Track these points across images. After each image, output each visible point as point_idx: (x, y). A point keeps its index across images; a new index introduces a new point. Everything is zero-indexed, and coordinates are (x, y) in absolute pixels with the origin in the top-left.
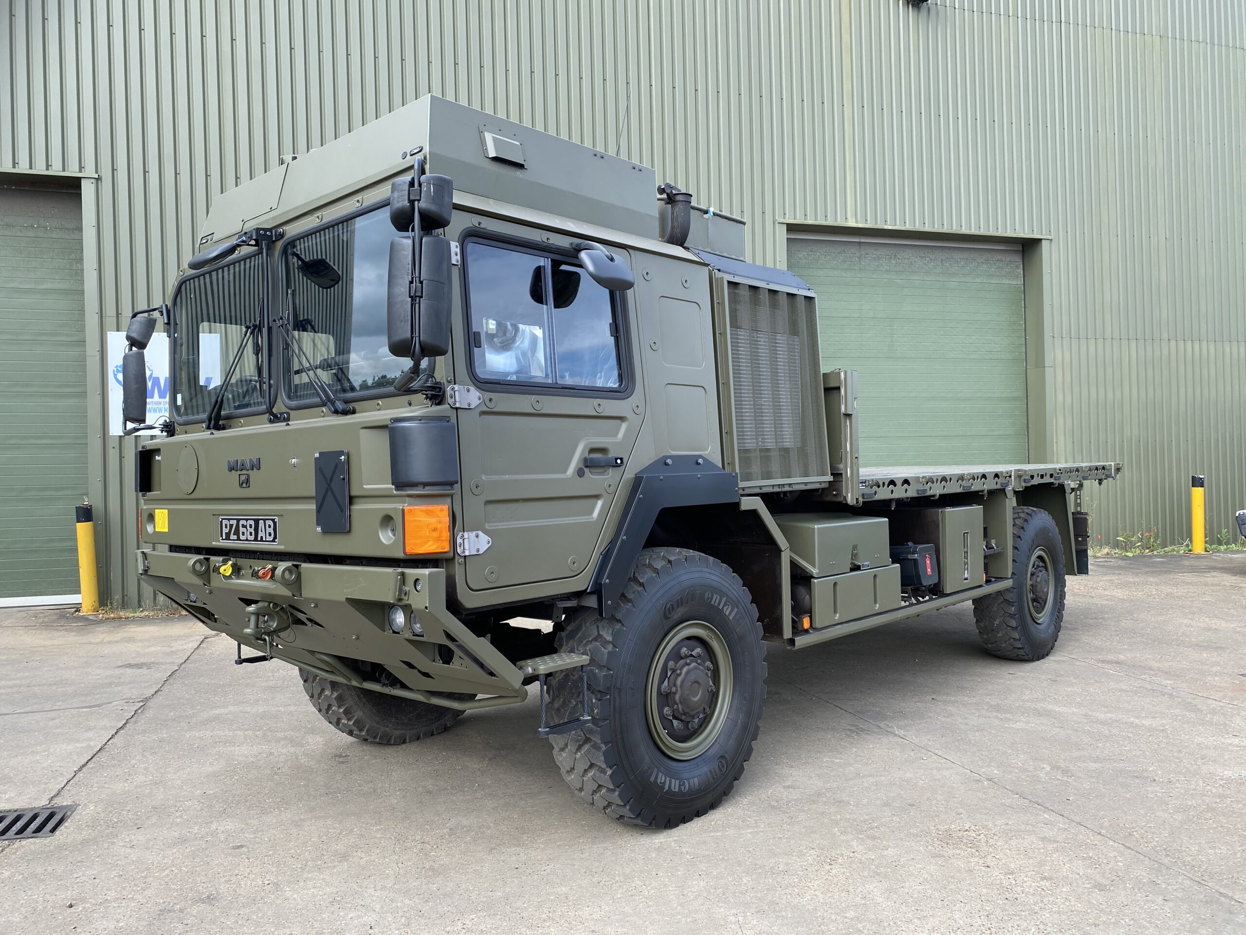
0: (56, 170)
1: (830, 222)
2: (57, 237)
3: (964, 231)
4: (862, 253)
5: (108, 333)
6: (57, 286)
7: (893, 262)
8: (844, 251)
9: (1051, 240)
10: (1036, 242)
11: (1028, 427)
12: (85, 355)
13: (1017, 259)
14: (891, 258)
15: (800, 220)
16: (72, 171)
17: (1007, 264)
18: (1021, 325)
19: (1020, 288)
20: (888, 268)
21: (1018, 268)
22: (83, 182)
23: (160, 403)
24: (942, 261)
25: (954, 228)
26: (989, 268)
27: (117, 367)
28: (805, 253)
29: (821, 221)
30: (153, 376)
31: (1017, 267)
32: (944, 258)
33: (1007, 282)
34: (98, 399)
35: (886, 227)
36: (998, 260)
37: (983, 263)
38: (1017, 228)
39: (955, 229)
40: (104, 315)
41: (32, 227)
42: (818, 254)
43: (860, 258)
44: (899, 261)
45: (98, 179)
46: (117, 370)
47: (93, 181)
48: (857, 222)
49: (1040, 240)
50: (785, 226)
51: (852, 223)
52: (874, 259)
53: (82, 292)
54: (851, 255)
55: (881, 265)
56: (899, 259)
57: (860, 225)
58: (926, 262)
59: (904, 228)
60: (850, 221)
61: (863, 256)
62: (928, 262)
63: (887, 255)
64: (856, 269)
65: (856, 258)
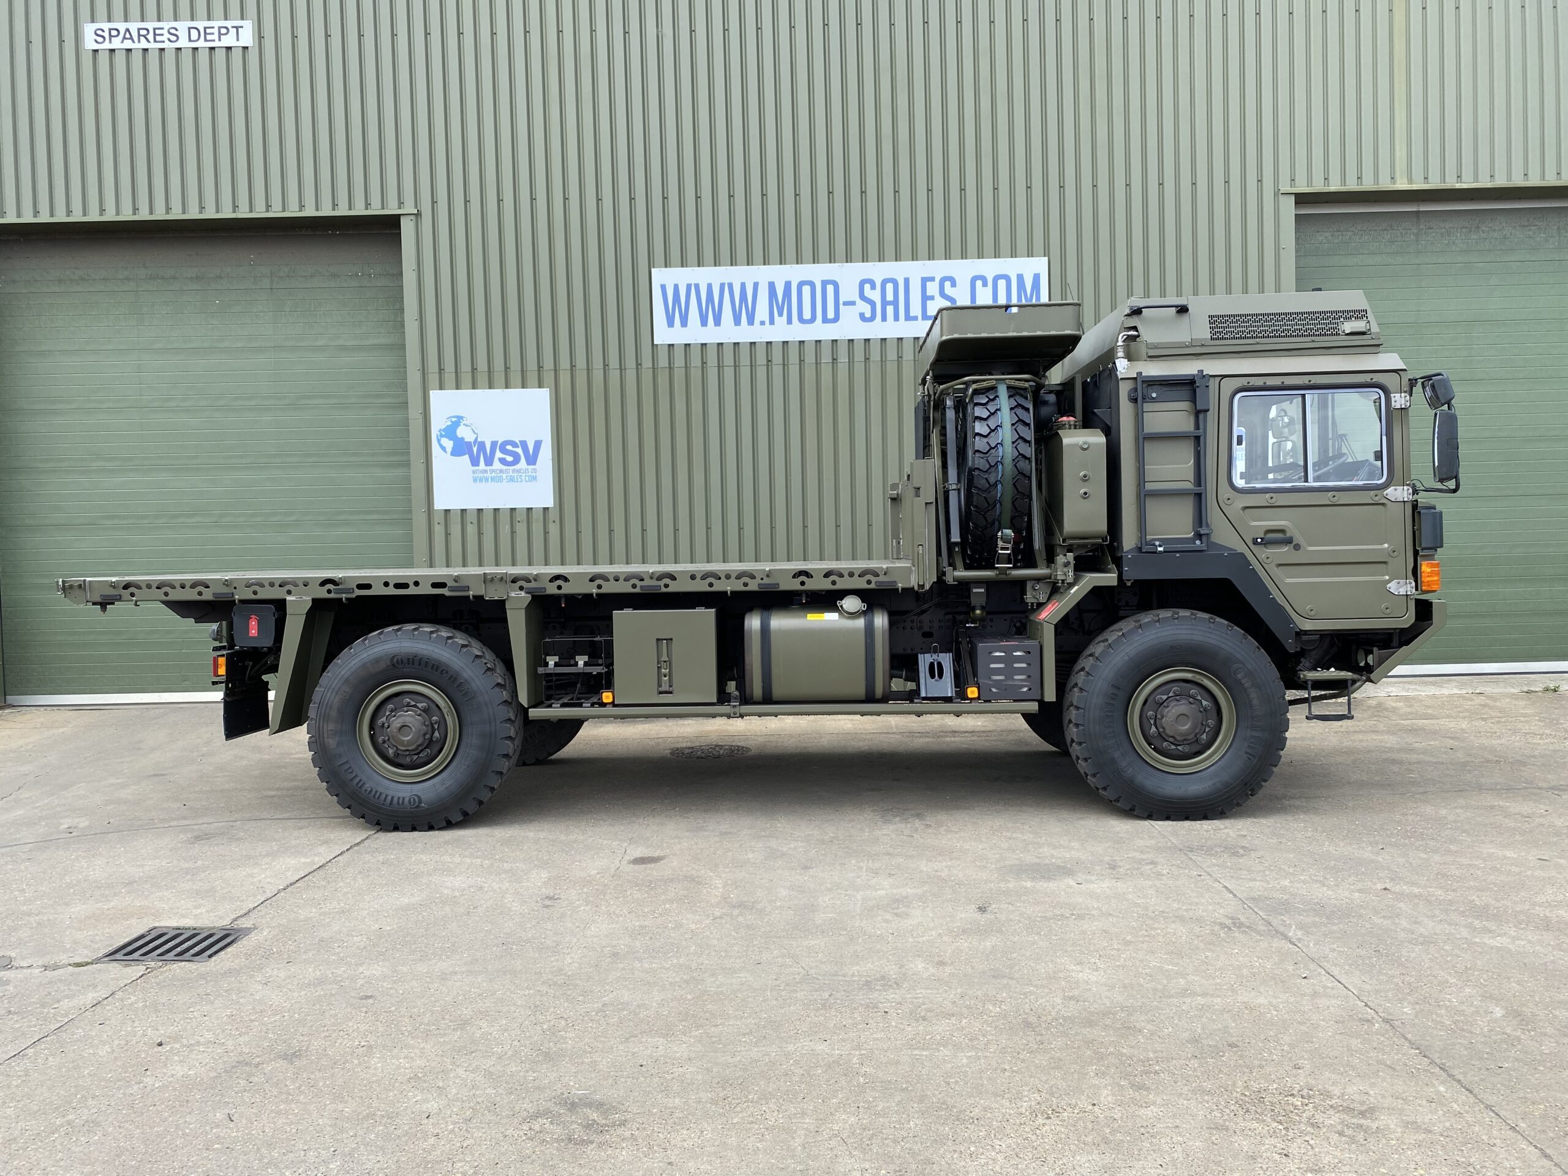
0: (375, 210)
1: (1368, 185)
2: (379, 284)
4: (1421, 227)
5: (431, 392)
6: (383, 341)
7: (1474, 237)
8: (1389, 227)
12: (407, 419)
14: (1470, 231)
15: (1318, 186)
16: (392, 210)
20: (1465, 246)
22: (403, 220)
23: (486, 471)
24: (1559, 228)
27: (440, 430)
28: (1327, 234)
29: (1352, 186)
30: (479, 440)
32: (1561, 225)
34: (423, 467)
35: (1458, 186)
40: (426, 372)
41: (357, 275)
42: (1349, 233)
43: (1417, 235)
44: (1485, 235)
45: (418, 215)
46: (441, 434)
47: (413, 217)
48: (1410, 181)
50: (1293, 198)
51: (1402, 185)
52: (1442, 235)
53: (403, 347)
54: (1404, 232)
55: (1454, 243)
56: (1483, 232)
57: (1415, 187)
58: (1531, 233)
59: (1489, 185)
60: (1398, 182)
61: (1423, 232)
62: (1534, 233)
63: (1463, 228)
64: (1412, 251)
65: (1412, 237)
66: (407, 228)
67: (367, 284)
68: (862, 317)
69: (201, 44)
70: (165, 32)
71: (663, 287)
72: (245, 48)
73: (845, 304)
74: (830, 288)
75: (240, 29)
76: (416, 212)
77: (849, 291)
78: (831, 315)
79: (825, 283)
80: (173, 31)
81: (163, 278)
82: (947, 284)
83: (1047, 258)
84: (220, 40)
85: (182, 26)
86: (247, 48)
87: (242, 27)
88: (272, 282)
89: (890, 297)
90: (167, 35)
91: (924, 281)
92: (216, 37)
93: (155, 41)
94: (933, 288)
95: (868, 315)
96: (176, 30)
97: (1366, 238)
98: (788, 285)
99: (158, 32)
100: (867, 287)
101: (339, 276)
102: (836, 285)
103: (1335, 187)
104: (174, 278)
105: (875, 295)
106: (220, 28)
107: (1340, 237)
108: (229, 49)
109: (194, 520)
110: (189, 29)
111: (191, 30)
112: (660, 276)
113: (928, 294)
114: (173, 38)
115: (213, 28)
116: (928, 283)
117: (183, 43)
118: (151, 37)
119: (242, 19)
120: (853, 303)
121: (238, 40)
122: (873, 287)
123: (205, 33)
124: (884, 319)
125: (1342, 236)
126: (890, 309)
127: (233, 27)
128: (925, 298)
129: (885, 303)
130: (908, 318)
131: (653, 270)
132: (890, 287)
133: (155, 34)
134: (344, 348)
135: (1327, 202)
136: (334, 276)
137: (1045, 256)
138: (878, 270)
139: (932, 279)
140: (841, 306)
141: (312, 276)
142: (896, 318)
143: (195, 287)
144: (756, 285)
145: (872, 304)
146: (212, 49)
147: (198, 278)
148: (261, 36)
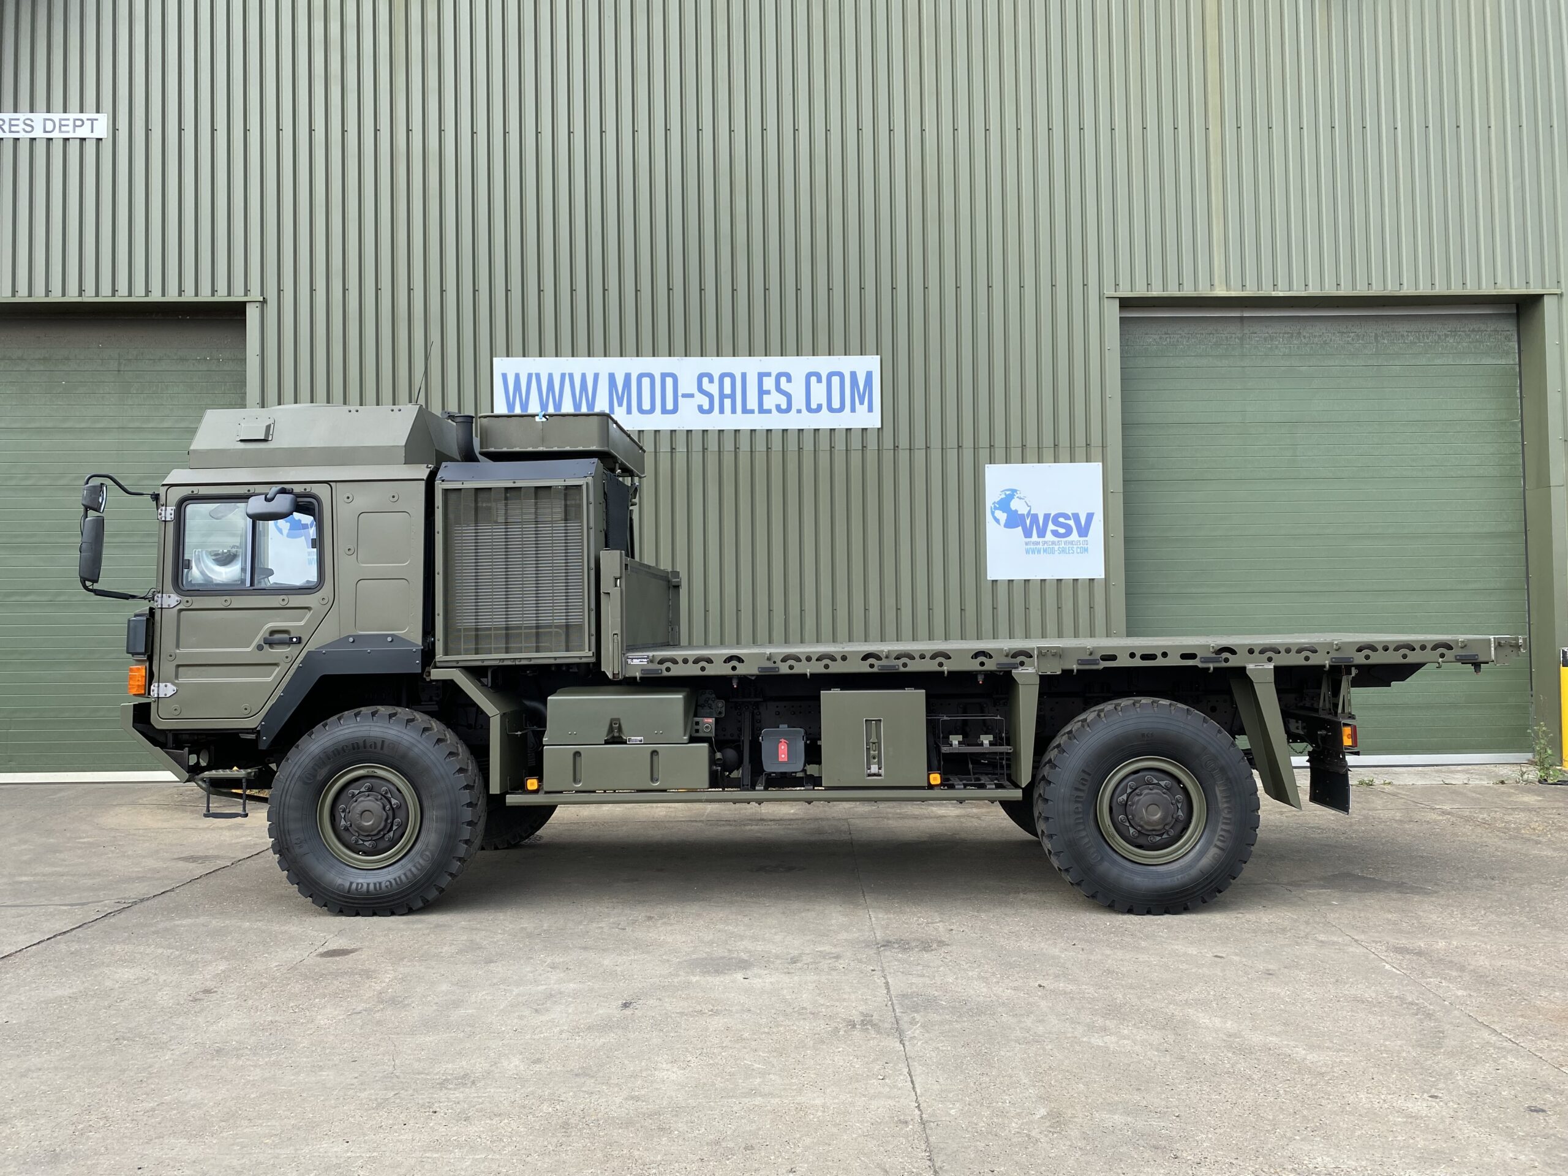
0: (221, 296)
1: (1188, 291)
2: (229, 369)
3: (1407, 290)
4: (1245, 332)
7: (1296, 342)
8: (1216, 330)
9: (1561, 295)
10: (1536, 300)
11: (1528, 577)
13: (1509, 328)
14: (1292, 338)
15: (1140, 291)
16: (238, 296)
17: (1490, 336)
18: (1514, 424)
19: (1514, 369)
20: (1287, 351)
21: (1509, 341)
22: (248, 305)
24: (1376, 336)
25: (1390, 287)
26: (1458, 343)
28: (1156, 337)
29: (1173, 291)
31: (1509, 339)
32: (1379, 332)
33: (1489, 361)
35: (1274, 294)
36: (1473, 330)
37: (1446, 336)
38: (1499, 281)
39: (1391, 289)
41: (205, 359)
42: (1177, 337)
43: (1242, 339)
44: (1306, 340)
45: (264, 302)
47: (258, 304)
48: (1228, 287)
49: (1540, 297)
50: (1117, 301)
51: (1220, 292)
52: (1265, 339)
54: (1229, 336)
55: (1277, 347)
56: (1304, 337)
57: (1233, 294)
58: (1350, 339)
59: (1303, 294)
60: (1218, 289)
61: (1247, 336)
62: (1353, 340)
63: (1285, 333)
64: (1237, 354)
65: (1237, 340)
66: (252, 314)
67: (214, 368)
68: (700, 409)
69: (55, 135)
70: (20, 123)
71: (504, 376)
72: (99, 140)
73: (684, 396)
74: (669, 381)
75: (95, 122)
76: (262, 300)
77: (688, 384)
78: (670, 406)
79: (664, 376)
80: (28, 122)
81: (10, 359)
82: (783, 380)
83: (879, 357)
84: (74, 131)
85: (38, 117)
86: (101, 139)
87: (97, 120)
88: (120, 364)
89: (727, 390)
90: (22, 126)
91: (761, 376)
92: (70, 128)
93: (11, 132)
94: (769, 383)
95: (706, 407)
96: (32, 121)
97: (1193, 340)
98: (628, 377)
99: (13, 122)
100: (705, 380)
101: (187, 360)
102: (674, 377)
103: (1156, 292)
104: (21, 359)
105: (714, 389)
106: (75, 120)
107: (1168, 340)
108: (83, 140)
109: (29, 598)
110: (45, 120)
111: (47, 122)
112: (501, 364)
113: (765, 388)
114: (29, 129)
115: (68, 120)
116: (764, 378)
117: (38, 133)
118: (6, 127)
119: (98, 111)
120: (692, 396)
121: (92, 132)
122: (711, 381)
123: (61, 125)
124: (722, 411)
125: (1170, 338)
126: (727, 402)
127: (88, 120)
128: (762, 392)
129: (722, 396)
130: (745, 411)
131: (495, 359)
132: (727, 381)
133: (11, 125)
134: (188, 431)
135: (1154, 306)
136: (183, 360)
137: (877, 354)
138: (716, 365)
139: (769, 374)
140: (680, 399)
141: (160, 360)
142: (734, 411)
143: (42, 368)
144: (596, 377)
145: (711, 397)
146: (66, 140)
147: (45, 359)
148: (115, 130)
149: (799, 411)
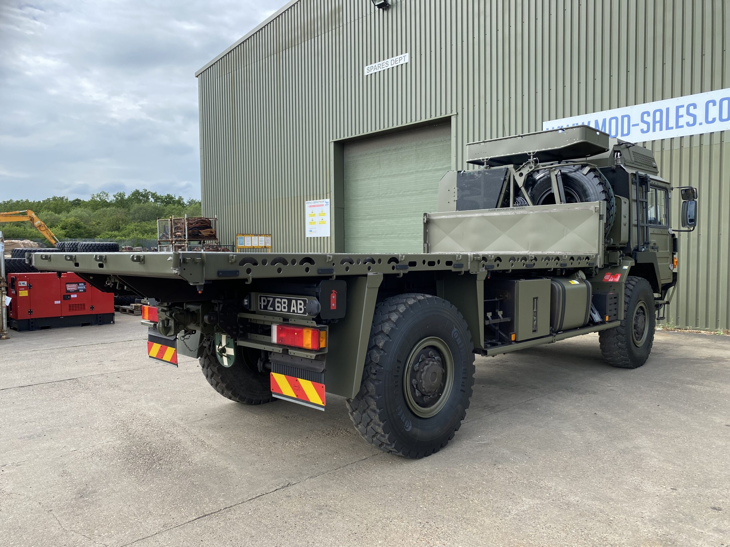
66: (453, 120)
67: (445, 144)
68: (642, 131)
69: (394, 65)
70: (385, 64)
72: (407, 63)
73: (633, 125)
74: (626, 119)
75: (405, 57)
76: (456, 114)
77: (635, 119)
78: (625, 132)
79: (623, 117)
81: (386, 151)
82: (691, 108)
84: (400, 62)
85: (390, 60)
88: (416, 147)
89: (658, 119)
90: (385, 65)
91: (678, 108)
92: (398, 61)
93: (382, 68)
94: (682, 111)
95: (645, 129)
96: (388, 62)
98: (604, 120)
99: (383, 64)
100: (646, 115)
101: (436, 142)
102: (628, 117)
104: (389, 150)
105: (650, 119)
106: (400, 58)
108: (402, 65)
111: (392, 61)
112: (545, 124)
113: (680, 114)
114: (387, 65)
115: (398, 58)
116: (680, 109)
117: (390, 66)
118: (381, 66)
119: (406, 52)
120: (638, 125)
121: (405, 61)
122: (649, 115)
123: (396, 61)
124: (654, 130)
126: (658, 125)
127: (403, 57)
128: (678, 117)
129: (655, 122)
130: (668, 128)
131: (543, 122)
132: (658, 114)
134: (437, 170)
136: (435, 142)
138: (651, 106)
139: (683, 106)
140: (631, 127)
141: (428, 143)
142: (661, 129)
143: (395, 153)
144: (589, 123)
145: (648, 123)
146: (397, 66)
147: (395, 149)
148: (411, 58)
149: (701, 124)
